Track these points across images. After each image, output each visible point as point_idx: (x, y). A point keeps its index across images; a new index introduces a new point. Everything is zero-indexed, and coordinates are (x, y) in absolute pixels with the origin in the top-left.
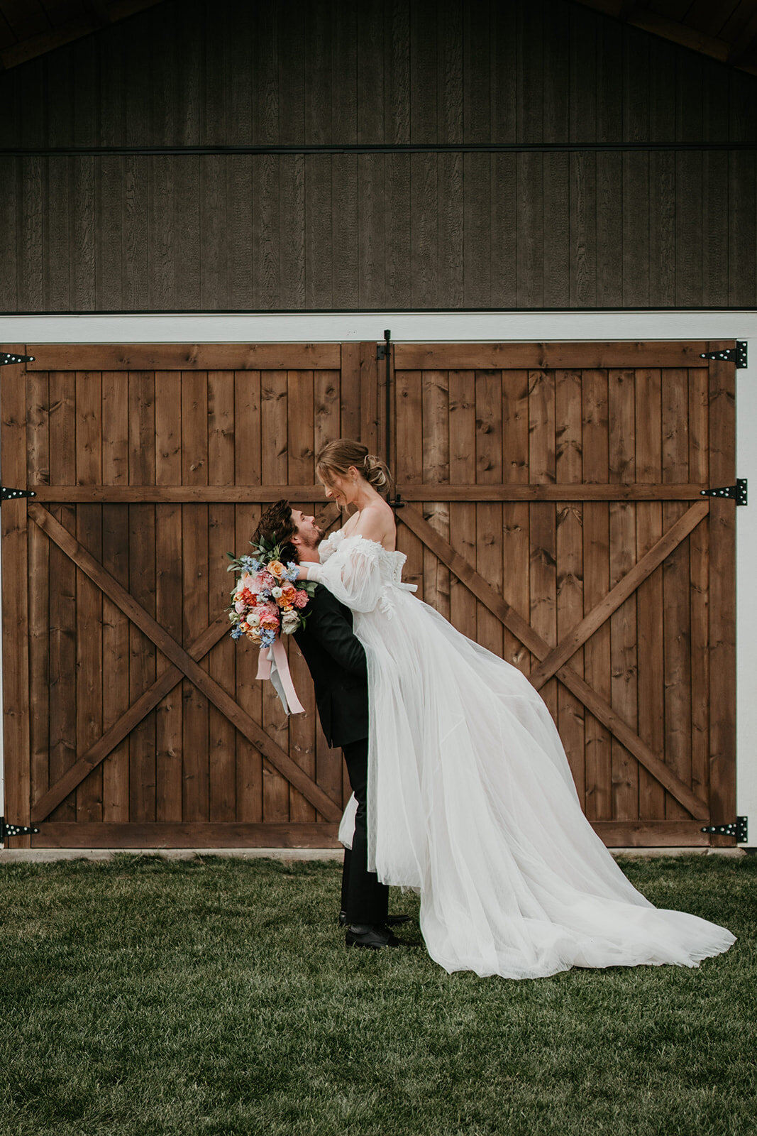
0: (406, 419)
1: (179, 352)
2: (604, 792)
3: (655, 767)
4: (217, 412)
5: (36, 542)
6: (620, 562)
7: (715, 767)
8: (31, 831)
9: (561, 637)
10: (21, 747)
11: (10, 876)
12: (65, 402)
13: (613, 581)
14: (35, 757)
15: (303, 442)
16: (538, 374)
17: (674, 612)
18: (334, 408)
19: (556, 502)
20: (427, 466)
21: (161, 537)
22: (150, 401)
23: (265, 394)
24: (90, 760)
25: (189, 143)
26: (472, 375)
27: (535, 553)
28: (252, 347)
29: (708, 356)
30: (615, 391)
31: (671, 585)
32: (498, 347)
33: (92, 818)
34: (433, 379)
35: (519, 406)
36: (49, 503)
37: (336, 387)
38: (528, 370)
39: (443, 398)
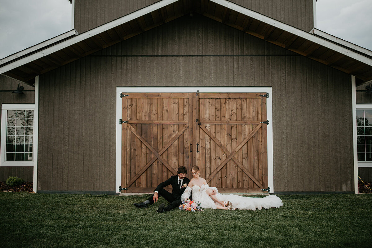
0: (202, 108)
1: (157, 94)
2: (241, 182)
3: (252, 177)
4: (165, 106)
5: (128, 131)
6: (244, 136)
7: (264, 177)
8: (126, 189)
9: (233, 151)
10: (125, 172)
11: (121, 199)
12: (135, 104)
13: (243, 140)
14: (128, 174)
15: (181, 112)
16: (228, 99)
17: (255, 146)
18: (187, 105)
19: (231, 124)
20: (206, 117)
21: (153, 131)
22: (151, 104)
23: (174, 103)
24: (138, 175)
25: (159, 54)
26: (215, 99)
27: (227, 134)
28: (171, 93)
29: (261, 96)
30: (243, 102)
31: (254, 141)
32: (220, 94)
33: (139, 187)
34: (207, 100)
35: (224, 105)
36: (131, 124)
37: (188, 101)
38: (226, 98)
39: (209, 104)
